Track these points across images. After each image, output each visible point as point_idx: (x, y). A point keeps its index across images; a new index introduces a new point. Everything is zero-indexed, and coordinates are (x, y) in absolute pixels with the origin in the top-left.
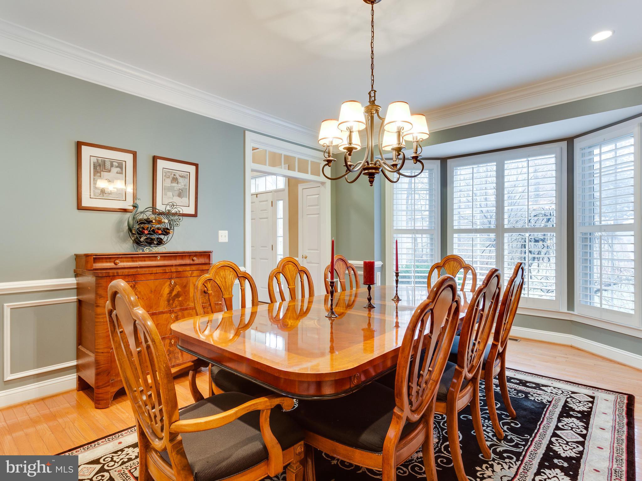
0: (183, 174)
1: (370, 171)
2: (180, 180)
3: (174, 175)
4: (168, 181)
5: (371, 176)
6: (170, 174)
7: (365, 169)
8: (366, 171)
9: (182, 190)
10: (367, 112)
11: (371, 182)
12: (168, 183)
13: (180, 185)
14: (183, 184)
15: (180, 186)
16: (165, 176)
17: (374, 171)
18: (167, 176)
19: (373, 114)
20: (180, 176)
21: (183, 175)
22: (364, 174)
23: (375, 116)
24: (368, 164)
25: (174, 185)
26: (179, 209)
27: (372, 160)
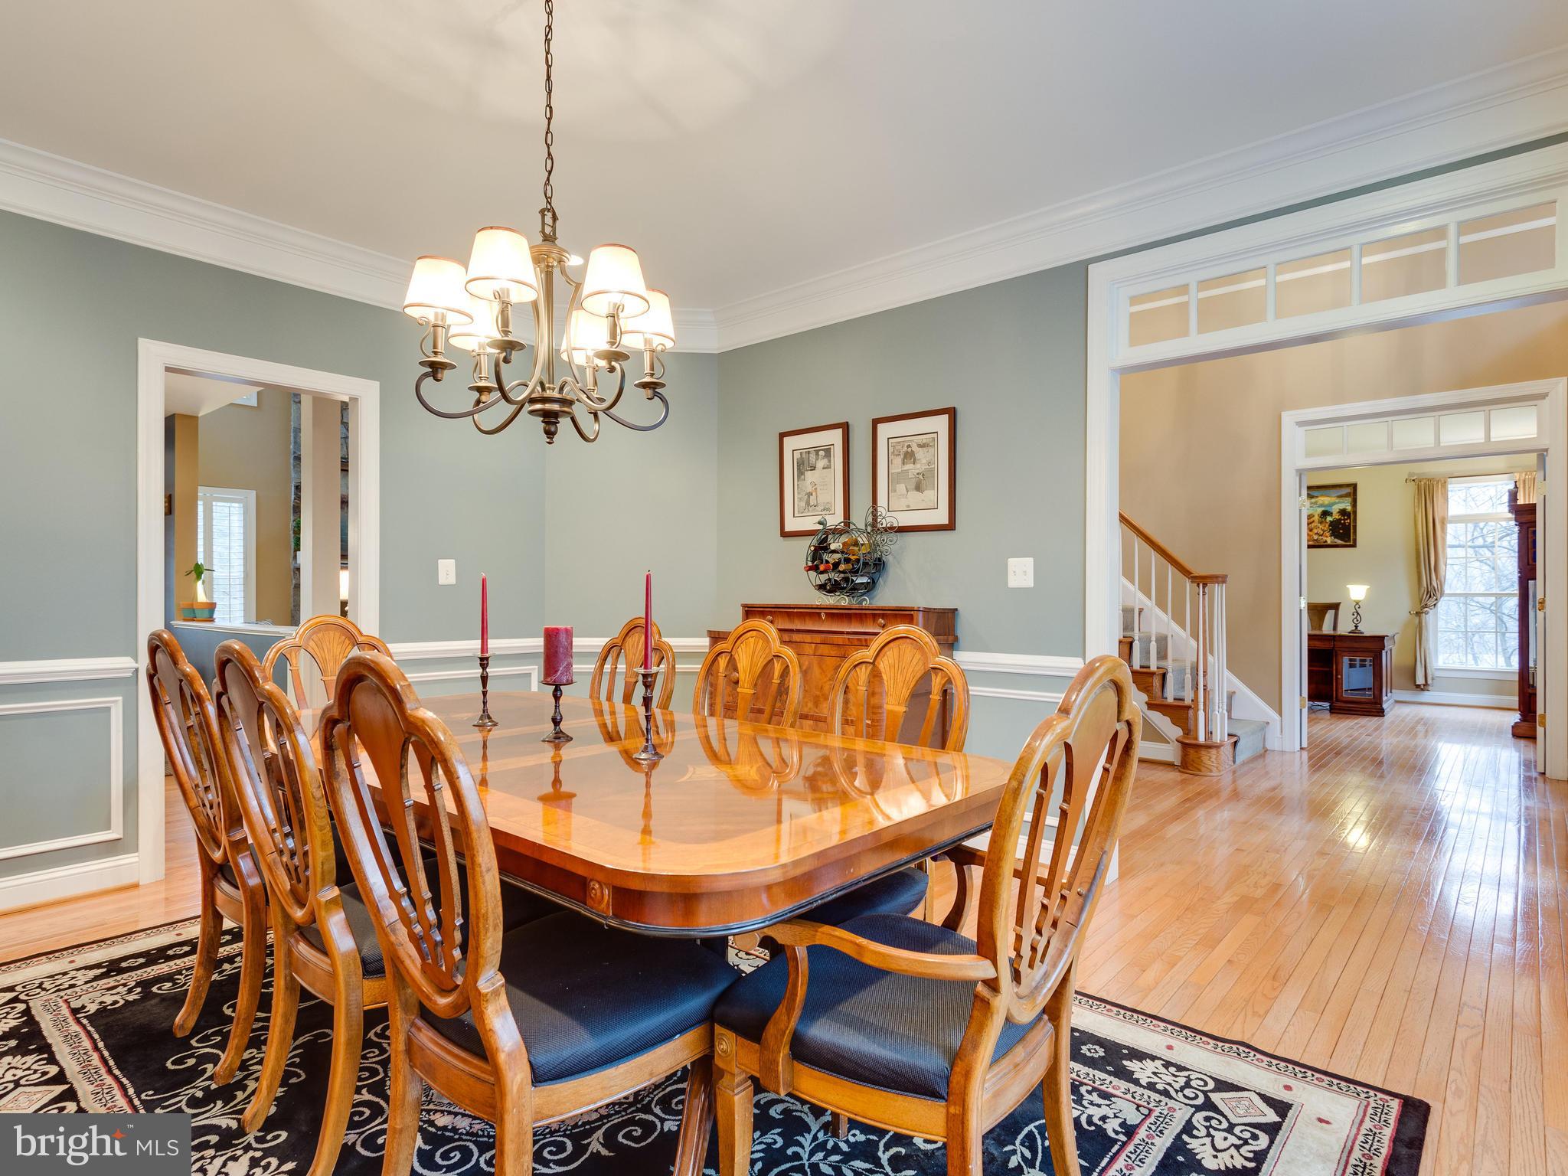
0: (924, 439)
1: (548, 406)
2: (920, 453)
3: (909, 446)
4: (898, 461)
5: (550, 419)
6: (899, 447)
7: (533, 401)
8: (538, 406)
9: (923, 475)
10: (537, 260)
11: (550, 434)
12: (897, 465)
13: (918, 466)
14: (924, 461)
15: (920, 467)
16: (893, 453)
17: (556, 407)
18: (896, 453)
19: (552, 266)
20: (920, 446)
21: (924, 441)
22: (531, 412)
23: (556, 272)
24: (543, 389)
25: (909, 466)
26: (892, 520)
27: (552, 381)
